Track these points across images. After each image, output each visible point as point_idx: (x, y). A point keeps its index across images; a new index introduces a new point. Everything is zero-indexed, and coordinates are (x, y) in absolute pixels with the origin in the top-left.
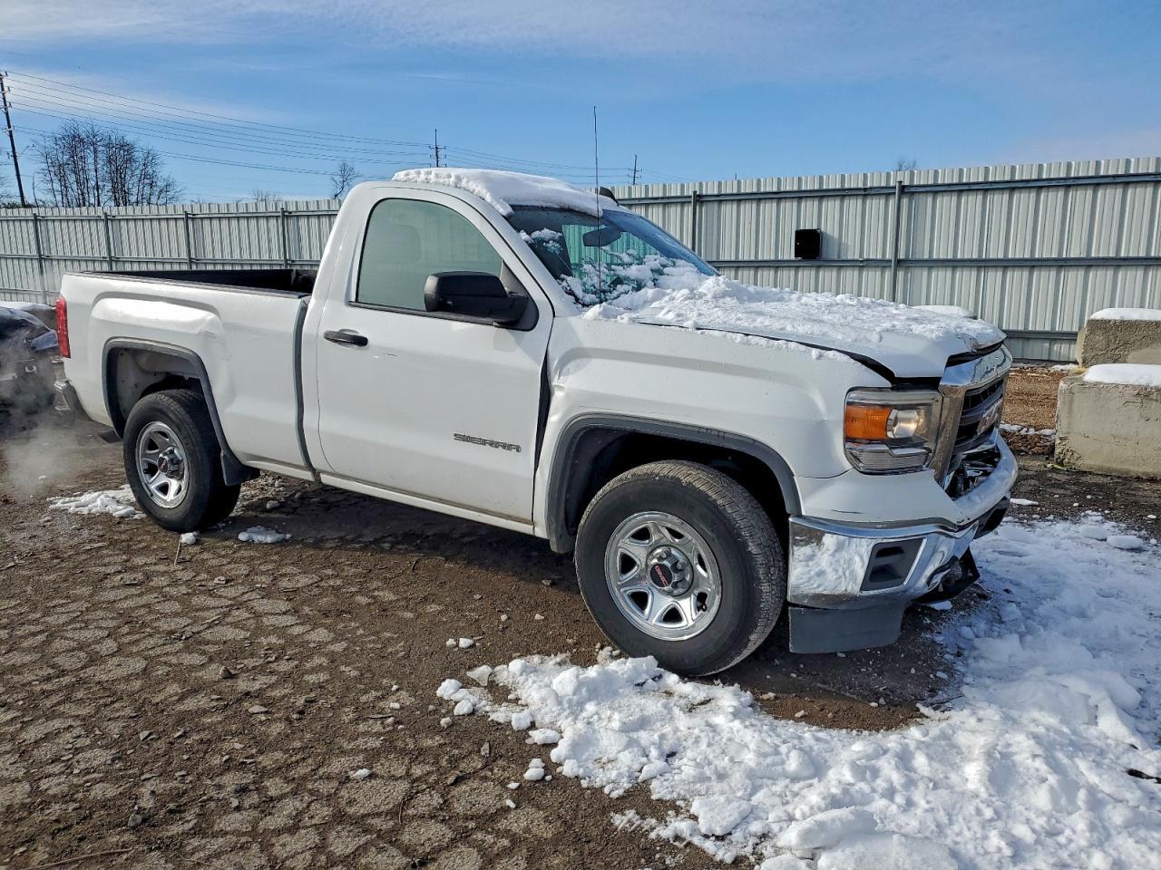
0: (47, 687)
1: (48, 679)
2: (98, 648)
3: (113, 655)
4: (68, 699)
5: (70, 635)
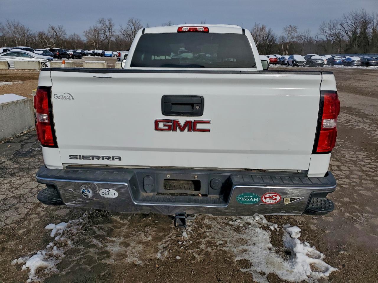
0: (351, 165)
1: (350, 166)
2: (337, 169)
3: (333, 166)
4: (347, 162)
5: (344, 174)
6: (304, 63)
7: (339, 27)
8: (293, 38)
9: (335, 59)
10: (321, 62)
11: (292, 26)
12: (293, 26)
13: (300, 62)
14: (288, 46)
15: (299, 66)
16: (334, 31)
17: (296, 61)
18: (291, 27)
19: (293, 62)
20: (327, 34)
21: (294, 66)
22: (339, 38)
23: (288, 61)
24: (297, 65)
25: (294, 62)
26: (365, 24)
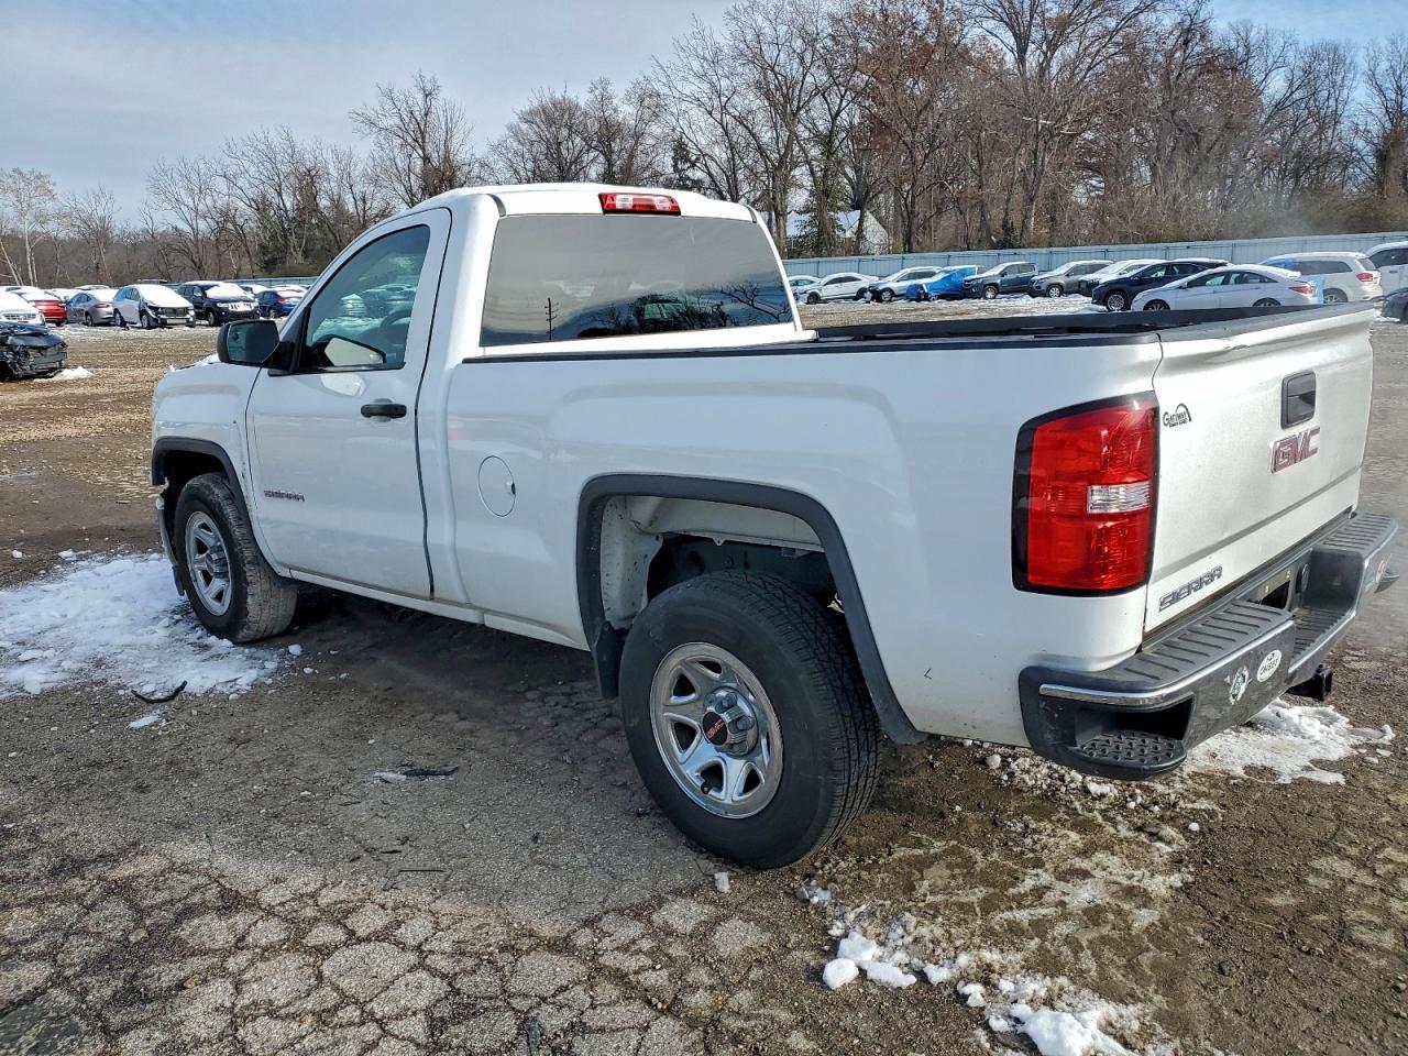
6: (188, 316)
7: (221, 185)
8: (42, 219)
9: (282, 294)
10: (248, 309)
11: (25, 171)
12: (32, 172)
13: (174, 311)
14: (29, 250)
15: (170, 326)
16: (209, 200)
17: (155, 309)
18: (20, 173)
19: (142, 312)
20: (185, 209)
21: (150, 327)
22: (235, 224)
23: (116, 311)
24: (164, 324)
25: (150, 312)
26: (308, 182)
